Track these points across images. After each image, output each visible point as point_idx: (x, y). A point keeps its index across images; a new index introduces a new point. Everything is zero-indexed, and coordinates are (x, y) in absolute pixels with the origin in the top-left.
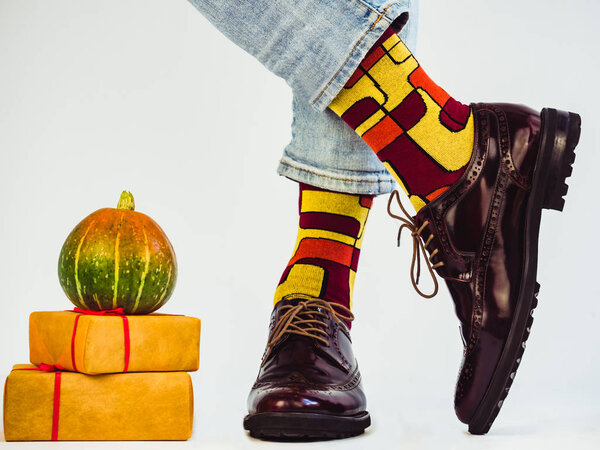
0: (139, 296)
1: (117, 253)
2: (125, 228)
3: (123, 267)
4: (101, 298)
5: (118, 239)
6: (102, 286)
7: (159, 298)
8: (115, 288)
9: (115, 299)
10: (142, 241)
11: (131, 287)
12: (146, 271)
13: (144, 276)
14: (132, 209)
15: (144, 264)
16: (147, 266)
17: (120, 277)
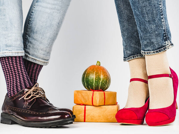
0: (100, 86)
1: (94, 76)
2: (97, 70)
3: (96, 79)
4: (91, 87)
5: (95, 73)
6: (91, 84)
7: (105, 87)
8: (94, 84)
9: (94, 87)
10: (101, 73)
11: (98, 84)
12: (102, 80)
13: (101, 82)
14: (100, 65)
15: (101, 79)
16: (102, 79)
17: (95, 82)
